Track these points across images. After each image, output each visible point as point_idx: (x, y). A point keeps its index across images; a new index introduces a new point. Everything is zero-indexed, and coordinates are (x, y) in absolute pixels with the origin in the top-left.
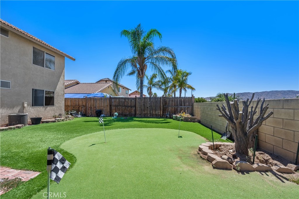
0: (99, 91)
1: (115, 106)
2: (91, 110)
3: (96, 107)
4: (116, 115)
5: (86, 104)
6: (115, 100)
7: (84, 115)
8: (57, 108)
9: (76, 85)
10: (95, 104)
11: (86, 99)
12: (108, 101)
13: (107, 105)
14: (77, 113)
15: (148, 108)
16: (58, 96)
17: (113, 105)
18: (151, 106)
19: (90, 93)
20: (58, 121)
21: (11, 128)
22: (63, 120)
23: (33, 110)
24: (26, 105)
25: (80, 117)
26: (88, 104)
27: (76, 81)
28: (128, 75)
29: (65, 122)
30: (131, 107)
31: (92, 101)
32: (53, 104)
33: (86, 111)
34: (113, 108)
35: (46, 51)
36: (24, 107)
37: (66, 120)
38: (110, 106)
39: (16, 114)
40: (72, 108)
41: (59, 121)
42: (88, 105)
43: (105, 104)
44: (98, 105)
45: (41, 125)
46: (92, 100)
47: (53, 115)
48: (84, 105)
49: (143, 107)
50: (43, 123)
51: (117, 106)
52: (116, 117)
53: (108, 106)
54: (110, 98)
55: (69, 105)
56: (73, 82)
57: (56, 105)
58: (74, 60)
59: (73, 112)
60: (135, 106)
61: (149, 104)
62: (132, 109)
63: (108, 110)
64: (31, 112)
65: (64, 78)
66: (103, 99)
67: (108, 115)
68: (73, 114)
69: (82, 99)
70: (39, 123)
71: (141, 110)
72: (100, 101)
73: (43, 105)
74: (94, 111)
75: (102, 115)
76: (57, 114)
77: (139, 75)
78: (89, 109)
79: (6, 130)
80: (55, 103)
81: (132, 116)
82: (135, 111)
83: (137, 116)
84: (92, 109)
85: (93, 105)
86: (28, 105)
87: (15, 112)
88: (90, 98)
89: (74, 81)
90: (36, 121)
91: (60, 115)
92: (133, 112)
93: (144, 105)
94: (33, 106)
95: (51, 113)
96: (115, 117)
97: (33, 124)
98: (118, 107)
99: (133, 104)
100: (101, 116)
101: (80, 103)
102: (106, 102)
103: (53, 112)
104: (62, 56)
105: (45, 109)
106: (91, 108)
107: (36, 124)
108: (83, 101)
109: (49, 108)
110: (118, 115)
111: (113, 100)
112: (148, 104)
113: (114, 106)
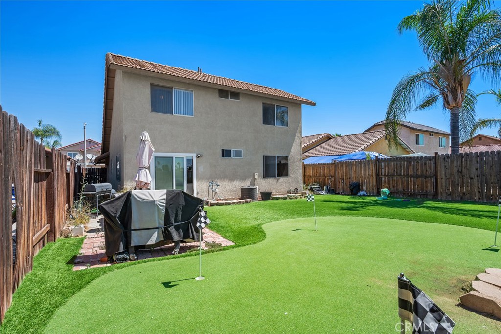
0: (363, 147)
1: (388, 175)
2: (343, 183)
3: (351, 178)
4: (384, 193)
5: (335, 173)
6: (387, 163)
7: (332, 191)
8: (293, 180)
9: (327, 141)
10: (349, 173)
11: (335, 165)
12: (372, 167)
13: (371, 173)
14: (321, 188)
15: (472, 179)
16: (293, 162)
17: (383, 174)
18: (483, 174)
19: (343, 153)
20: (289, 198)
21: (240, 203)
22: (296, 198)
23: (264, 182)
24: (256, 176)
25: (324, 193)
26: (338, 172)
27: (326, 135)
28: (417, 108)
29: (299, 199)
30: (425, 178)
31: (344, 168)
32: (287, 175)
33: (335, 184)
34: (383, 179)
35: (276, 104)
36: (255, 179)
37: (301, 197)
38: (378, 175)
39: (247, 187)
40: (315, 179)
41: (291, 199)
42: (338, 174)
43: (368, 173)
44: (354, 175)
45: (271, 202)
46: (344, 166)
47: (287, 189)
48: (332, 174)
49: (457, 178)
50: (273, 199)
51: (393, 175)
52: (386, 197)
53: (372, 176)
54: (377, 159)
55: (311, 175)
56: (321, 137)
57: (291, 175)
58: (314, 104)
59: (315, 185)
60: (436, 175)
61: (477, 169)
62: (426, 182)
63: (373, 182)
64: (263, 185)
65: (301, 135)
66: (364, 163)
67: (373, 193)
68: (314, 189)
69: (329, 164)
70: (269, 199)
71: (453, 183)
72: (359, 168)
73: (275, 176)
74: (348, 185)
75: (361, 193)
76: (292, 189)
77: (446, 104)
78: (340, 181)
79: (236, 204)
80: (289, 173)
81: (427, 197)
82: (436, 185)
83: (439, 198)
84: (345, 182)
85: (346, 174)
86: (259, 176)
87: (246, 184)
88: (341, 163)
89: (323, 136)
90: (266, 196)
91: (296, 190)
92: (430, 189)
93: (461, 172)
94: (264, 177)
95: (284, 186)
96: (382, 197)
97: (263, 200)
98: (395, 178)
99: (430, 171)
100: (359, 194)
101: (327, 171)
102: (369, 168)
103: (287, 185)
104: (297, 104)
105: (278, 181)
106: (343, 179)
107: (265, 200)
108: (331, 168)
109: (282, 180)
110: (389, 194)
111: (383, 164)
112: (474, 169)
113: (385, 175)
